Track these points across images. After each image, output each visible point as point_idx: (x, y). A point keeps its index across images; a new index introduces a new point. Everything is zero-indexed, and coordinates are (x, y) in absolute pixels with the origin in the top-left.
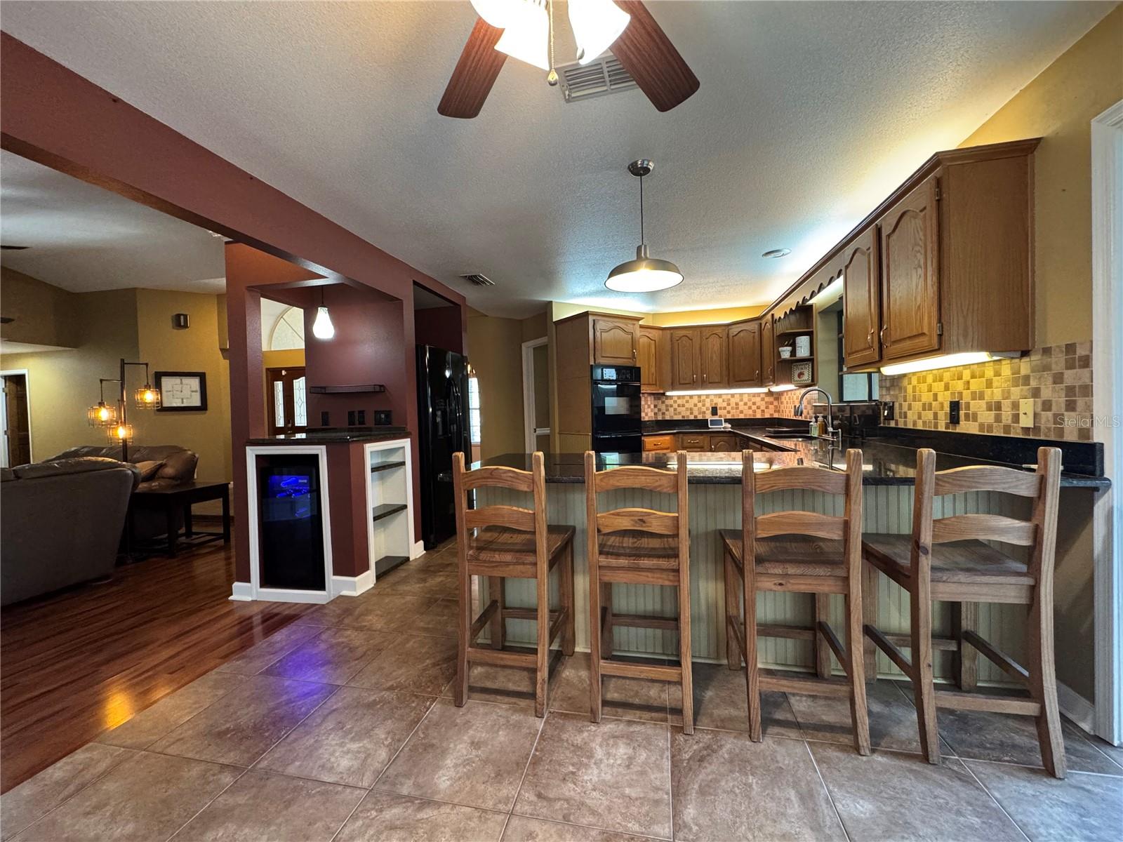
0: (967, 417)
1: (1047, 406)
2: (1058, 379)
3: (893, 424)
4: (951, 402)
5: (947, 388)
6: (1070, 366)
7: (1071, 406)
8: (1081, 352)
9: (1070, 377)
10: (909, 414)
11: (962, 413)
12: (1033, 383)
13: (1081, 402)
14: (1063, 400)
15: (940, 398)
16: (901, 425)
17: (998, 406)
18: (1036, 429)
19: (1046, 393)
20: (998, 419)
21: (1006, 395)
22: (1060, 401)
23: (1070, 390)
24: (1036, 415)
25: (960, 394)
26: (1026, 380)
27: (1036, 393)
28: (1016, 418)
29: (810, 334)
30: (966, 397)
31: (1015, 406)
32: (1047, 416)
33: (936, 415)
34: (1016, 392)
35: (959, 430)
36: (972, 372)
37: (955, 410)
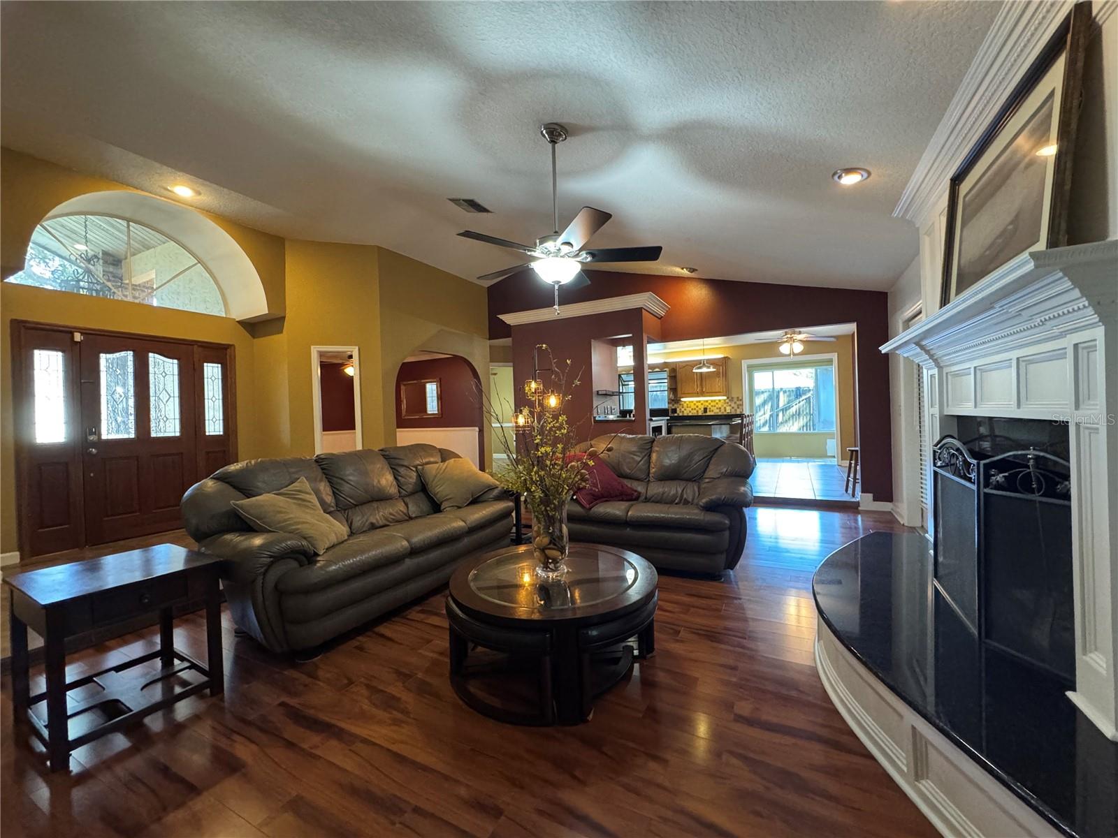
0: (710, 411)
1: (733, 408)
2: (735, 403)
3: (676, 415)
4: (704, 408)
5: (702, 404)
6: (738, 400)
7: (738, 408)
8: (740, 398)
9: (738, 403)
10: (685, 412)
11: (708, 411)
12: (730, 403)
13: (740, 407)
15: (699, 407)
16: (681, 414)
17: (720, 408)
18: (731, 412)
19: (733, 405)
20: (720, 411)
21: (722, 406)
22: (736, 407)
23: (738, 405)
24: (731, 410)
25: (707, 406)
26: (728, 403)
27: (730, 405)
28: (725, 411)
30: (709, 406)
31: (725, 408)
32: (733, 410)
33: (697, 411)
34: (725, 406)
35: (707, 414)
36: (712, 401)
37: (705, 410)
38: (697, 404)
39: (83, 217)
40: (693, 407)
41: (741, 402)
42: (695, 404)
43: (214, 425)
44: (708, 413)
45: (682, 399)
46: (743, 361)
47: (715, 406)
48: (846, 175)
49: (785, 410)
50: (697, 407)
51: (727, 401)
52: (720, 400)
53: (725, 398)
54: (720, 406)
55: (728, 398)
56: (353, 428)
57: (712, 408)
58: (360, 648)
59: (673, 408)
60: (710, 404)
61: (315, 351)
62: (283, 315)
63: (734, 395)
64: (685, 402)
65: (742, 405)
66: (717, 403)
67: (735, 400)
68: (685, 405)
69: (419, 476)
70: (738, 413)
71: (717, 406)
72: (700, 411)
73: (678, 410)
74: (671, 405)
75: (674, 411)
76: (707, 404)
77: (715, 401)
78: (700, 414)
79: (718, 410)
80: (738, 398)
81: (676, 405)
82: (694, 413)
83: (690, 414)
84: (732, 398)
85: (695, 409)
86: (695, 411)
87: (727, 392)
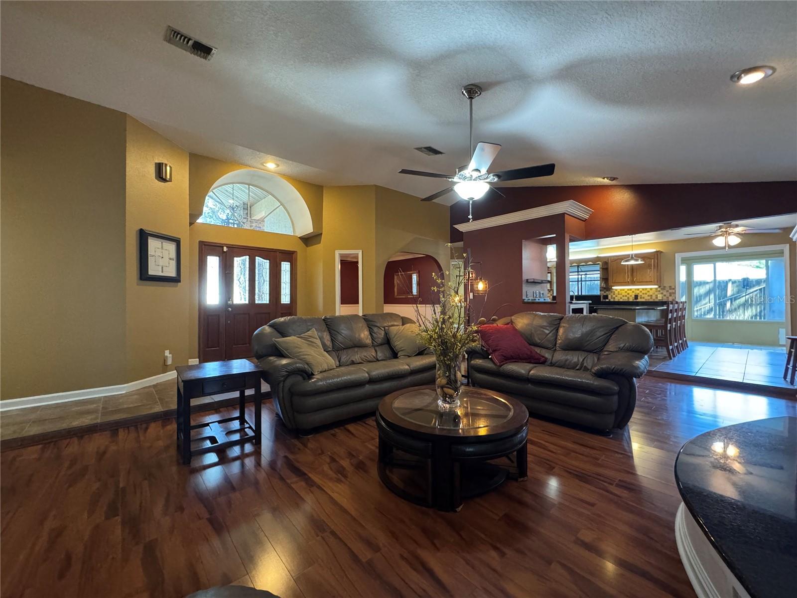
0: (641, 298)
1: (665, 295)
2: (667, 291)
3: (607, 300)
4: (635, 295)
5: (633, 292)
6: (670, 289)
7: (670, 295)
8: (673, 287)
9: (670, 291)
10: (616, 298)
11: (639, 297)
12: (661, 292)
13: (672, 295)
14: (669, 294)
15: (630, 294)
16: (612, 300)
17: (651, 296)
18: (662, 299)
19: (665, 293)
20: (651, 298)
21: (654, 294)
24: (662, 297)
25: (638, 293)
26: (659, 291)
27: (662, 293)
28: (657, 298)
29: (551, 273)
30: (641, 294)
31: (657, 295)
32: (665, 298)
33: (628, 298)
34: (656, 293)
35: (637, 300)
36: (643, 289)
37: (636, 297)
38: (628, 292)
39: (232, 185)
40: (624, 294)
41: (674, 291)
42: (626, 292)
43: (285, 299)
44: (639, 300)
45: (613, 288)
46: (676, 255)
47: (646, 294)
48: (745, 75)
49: (733, 299)
50: (628, 294)
51: (659, 289)
52: (651, 289)
53: (656, 287)
54: (651, 294)
55: (660, 287)
56: (357, 303)
57: (643, 296)
58: (334, 435)
59: (605, 294)
60: (641, 292)
61: (337, 253)
62: (320, 232)
63: (667, 285)
64: (616, 290)
65: (675, 293)
66: (648, 292)
67: (668, 289)
68: (616, 292)
69: (386, 334)
70: (670, 299)
71: (648, 294)
72: (630, 297)
73: (610, 296)
74: (603, 292)
75: (606, 297)
76: (638, 292)
77: (646, 289)
78: (631, 300)
79: (649, 298)
80: (670, 287)
81: (607, 293)
82: (625, 299)
83: (621, 300)
84: (665, 287)
85: (626, 296)
86: (626, 298)
87: (659, 282)
